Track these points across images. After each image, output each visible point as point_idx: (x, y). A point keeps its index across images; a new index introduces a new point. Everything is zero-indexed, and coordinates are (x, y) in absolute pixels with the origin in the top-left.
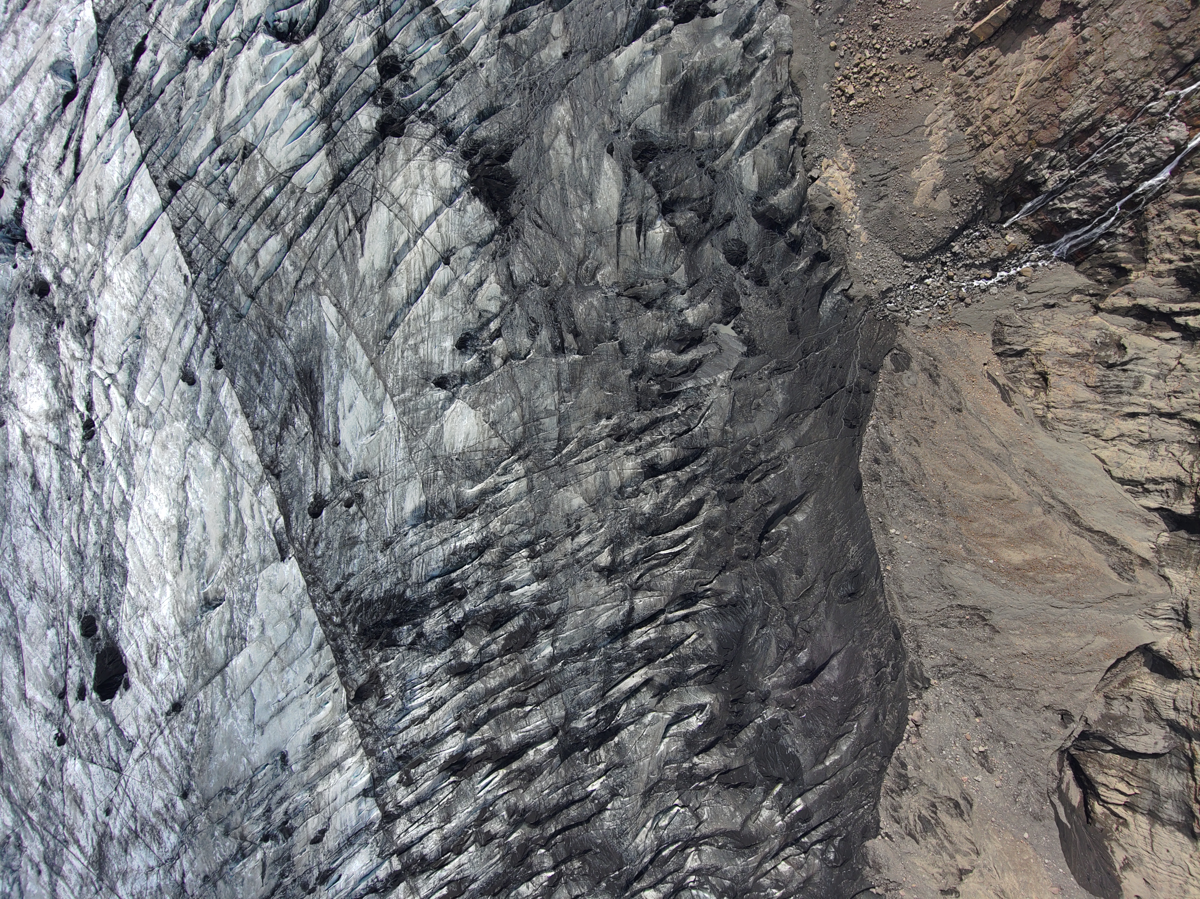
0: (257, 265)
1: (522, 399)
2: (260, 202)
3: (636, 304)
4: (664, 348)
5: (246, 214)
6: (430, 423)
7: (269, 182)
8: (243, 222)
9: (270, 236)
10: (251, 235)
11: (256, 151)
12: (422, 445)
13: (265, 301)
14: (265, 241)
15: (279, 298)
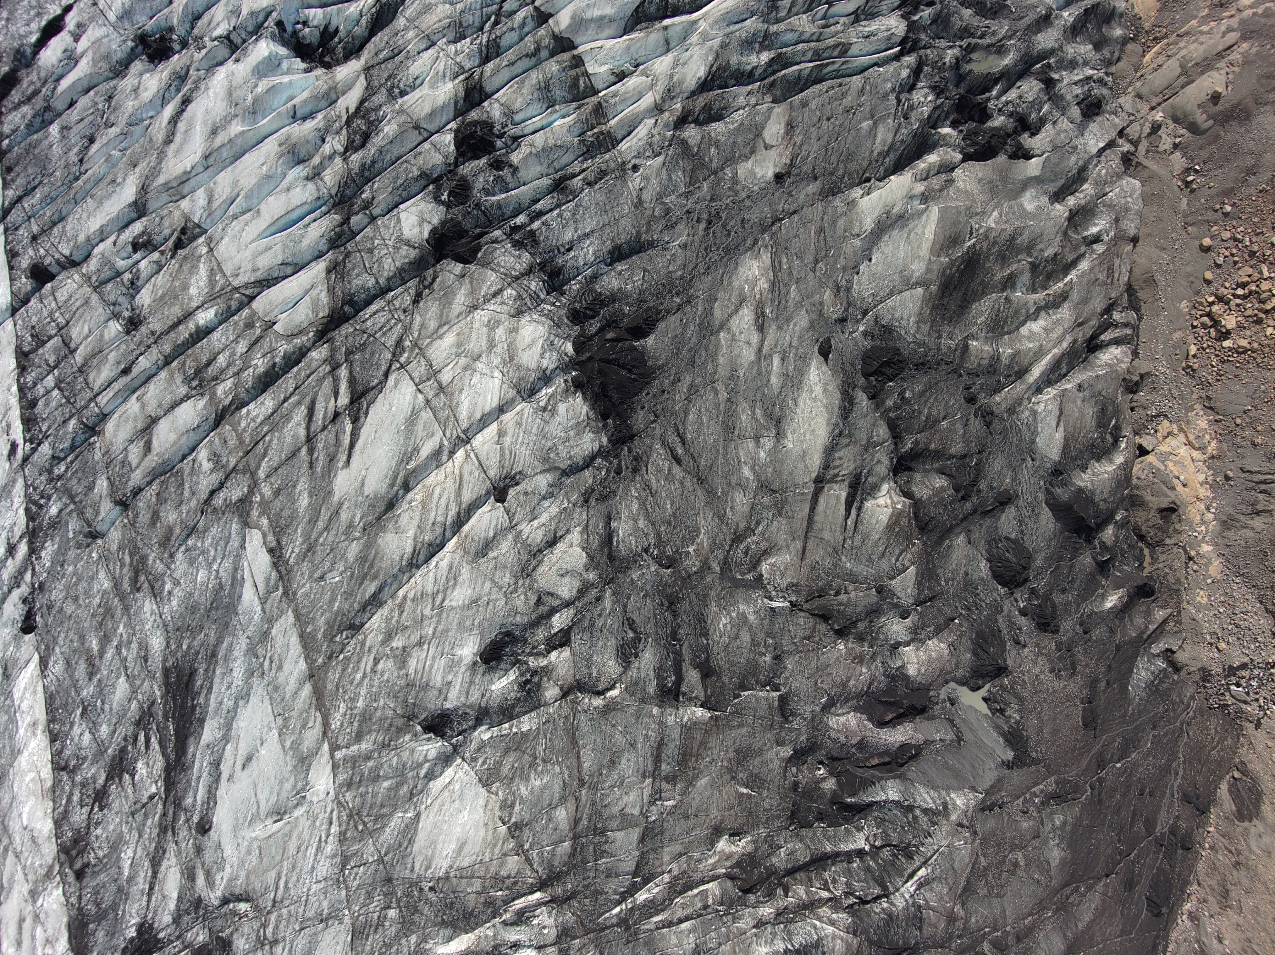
0: (148, 447)
1: (582, 783)
2: (184, 332)
3: (822, 627)
4: (856, 709)
5: (154, 350)
6: (395, 808)
7: (211, 299)
8: (144, 363)
9: (187, 398)
10: (153, 390)
11: (201, 240)
12: (369, 852)
13: (144, 517)
14: (174, 405)
15: (170, 516)
